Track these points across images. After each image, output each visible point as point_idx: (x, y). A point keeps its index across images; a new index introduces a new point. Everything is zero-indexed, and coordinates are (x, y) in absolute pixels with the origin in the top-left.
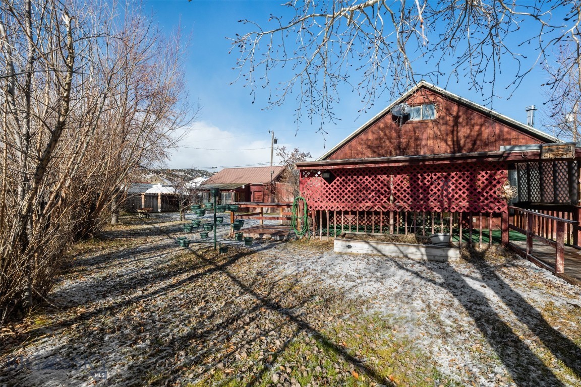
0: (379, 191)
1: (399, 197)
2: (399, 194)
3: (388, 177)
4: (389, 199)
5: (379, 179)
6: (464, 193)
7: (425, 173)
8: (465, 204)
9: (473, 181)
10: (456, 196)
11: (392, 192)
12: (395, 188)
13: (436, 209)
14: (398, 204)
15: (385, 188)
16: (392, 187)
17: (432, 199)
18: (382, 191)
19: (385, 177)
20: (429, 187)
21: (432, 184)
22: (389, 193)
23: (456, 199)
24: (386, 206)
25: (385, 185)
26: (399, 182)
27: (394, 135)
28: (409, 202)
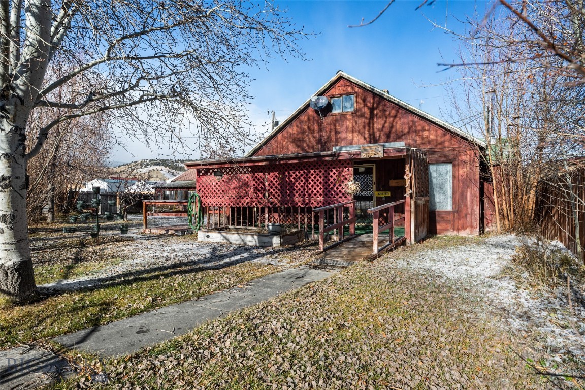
0: (256, 188)
1: (271, 193)
2: (271, 190)
3: (264, 174)
4: (264, 196)
5: (256, 177)
6: (321, 189)
7: (291, 170)
8: (321, 198)
9: (326, 177)
10: (315, 192)
11: (267, 188)
12: (269, 185)
13: (299, 204)
14: (271, 199)
15: (261, 185)
16: (267, 184)
17: (297, 195)
18: (259, 188)
19: (261, 174)
20: (294, 184)
21: (296, 181)
22: (264, 190)
23: (315, 195)
24: (262, 201)
25: (261, 182)
26: (272, 179)
27: (316, 127)
28: (279, 198)
